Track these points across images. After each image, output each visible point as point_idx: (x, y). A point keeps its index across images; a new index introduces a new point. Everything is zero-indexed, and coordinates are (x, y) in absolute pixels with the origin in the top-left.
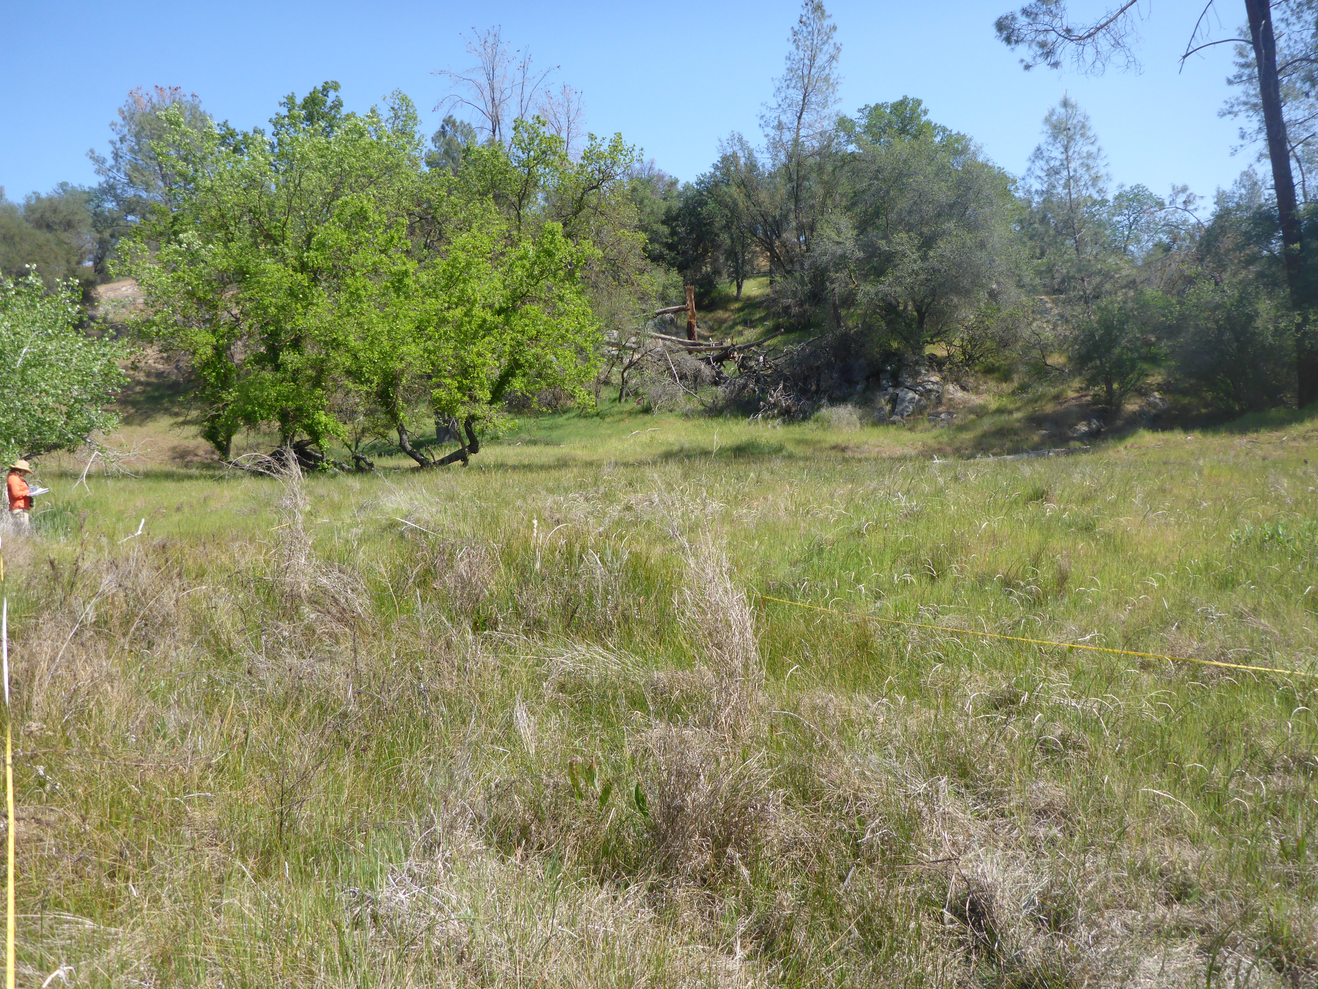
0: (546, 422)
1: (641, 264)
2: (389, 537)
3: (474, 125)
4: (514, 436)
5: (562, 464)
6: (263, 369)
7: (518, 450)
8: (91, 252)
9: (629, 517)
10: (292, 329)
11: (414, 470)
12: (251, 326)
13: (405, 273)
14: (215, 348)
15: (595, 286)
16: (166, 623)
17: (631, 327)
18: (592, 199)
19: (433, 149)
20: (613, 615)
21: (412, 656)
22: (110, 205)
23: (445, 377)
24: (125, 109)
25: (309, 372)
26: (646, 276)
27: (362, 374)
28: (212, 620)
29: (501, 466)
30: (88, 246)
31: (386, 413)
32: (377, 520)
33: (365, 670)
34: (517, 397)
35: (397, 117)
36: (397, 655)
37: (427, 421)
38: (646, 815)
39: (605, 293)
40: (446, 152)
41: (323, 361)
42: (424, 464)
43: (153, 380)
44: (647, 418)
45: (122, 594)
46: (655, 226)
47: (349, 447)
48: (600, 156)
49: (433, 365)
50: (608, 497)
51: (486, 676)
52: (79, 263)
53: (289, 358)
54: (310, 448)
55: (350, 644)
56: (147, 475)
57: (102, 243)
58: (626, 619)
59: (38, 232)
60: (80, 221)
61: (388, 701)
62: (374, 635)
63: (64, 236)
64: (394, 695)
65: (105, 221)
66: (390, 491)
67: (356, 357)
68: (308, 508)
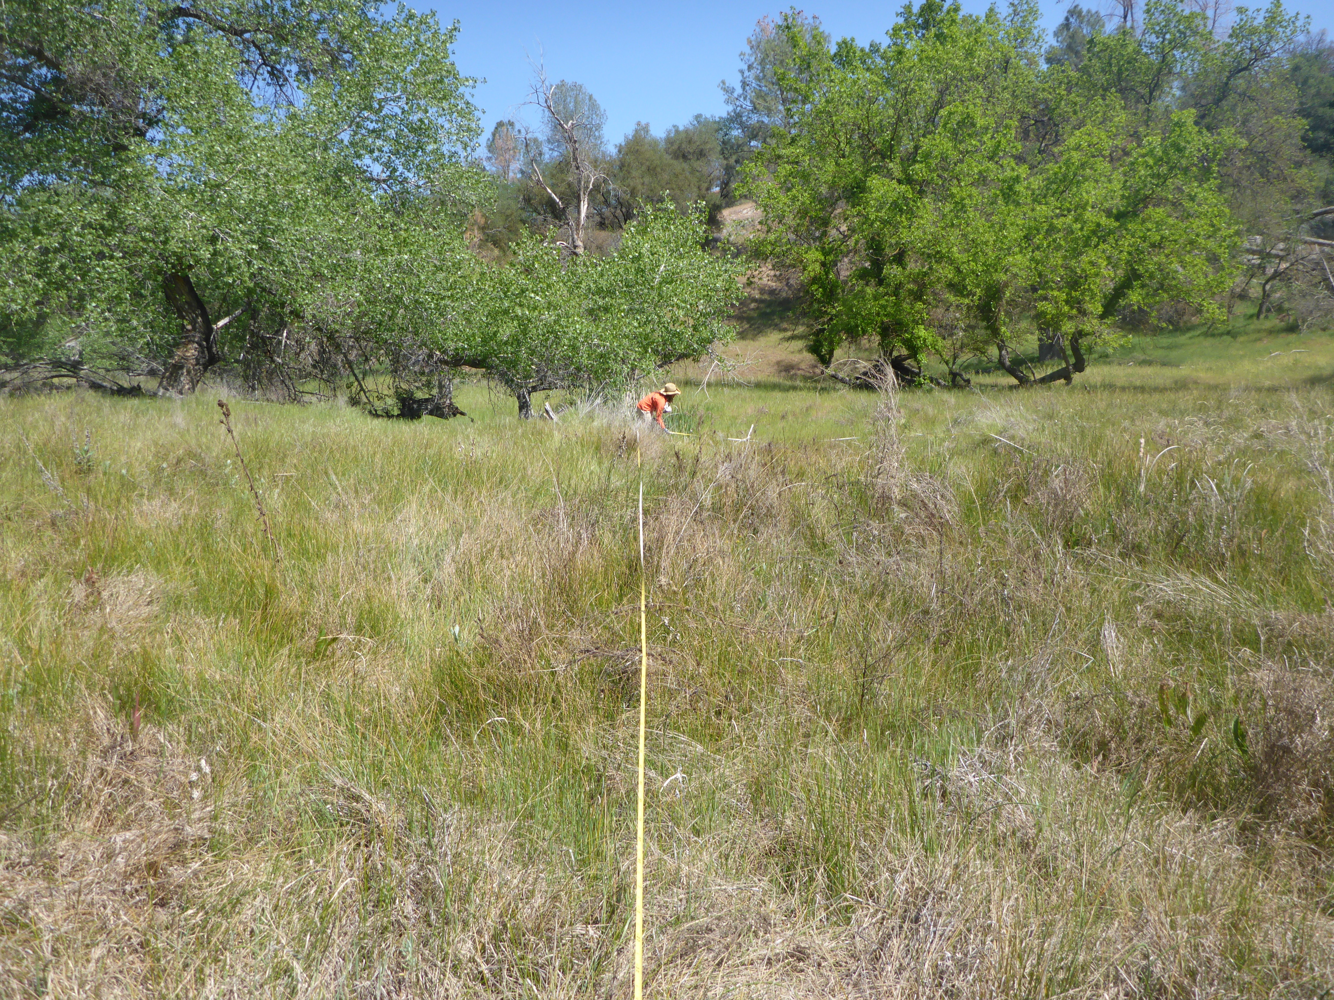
0: (1164, 341)
1: (1298, 156)
2: (982, 454)
3: (1102, 13)
4: (1126, 353)
5: (1181, 385)
6: (867, 285)
7: (1130, 370)
8: (718, 179)
9: (1257, 445)
10: (897, 243)
11: (1011, 388)
12: (857, 242)
13: (1017, 179)
14: (823, 264)
15: (1236, 184)
16: (769, 514)
17: (1280, 232)
18: (1240, 83)
19: (1055, 44)
20: (1227, 547)
21: (997, 565)
22: (736, 133)
23: (1052, 289)
24: (753, 38)
25: (911, 286)
26: (1304, 170)
27: (965, 287)
28: (809, 516)
29: (1110, 387)
30: (716, 173)
31: (987, 328)
32: (970, 435)
33: (949, 572)
34: (1133, 312)
35: (1016, 13)
36: (983, 561)
37: (1029, 336)
38: (1245, 752)
39: (1249, 191)
40: (1069, 47)
41: (925, 274)
42: (1023, 381)
43: (766, 297)
44: (1292, 337)
45: (734, 485)
46: (1321, 111)
47: (947, 363)
48: (1254, 31)
49: (1040, 275)
50: (1234, 423)
51: (1075, 591)
52: (708, 189)
53: (892, 271)
54: (909, 363)
55: (936, 548)
56: (759, 386)
57: (729, 169)
58: (1243, 554)
59: (675, 162)
60: (710, 149)
61: (972, 603)
62: (961, 543)
63: (697, 164)
64: (977, 599)
65: (732, 147)
66: (986, 407)
67: (958, 270)
68: (903, 421)
